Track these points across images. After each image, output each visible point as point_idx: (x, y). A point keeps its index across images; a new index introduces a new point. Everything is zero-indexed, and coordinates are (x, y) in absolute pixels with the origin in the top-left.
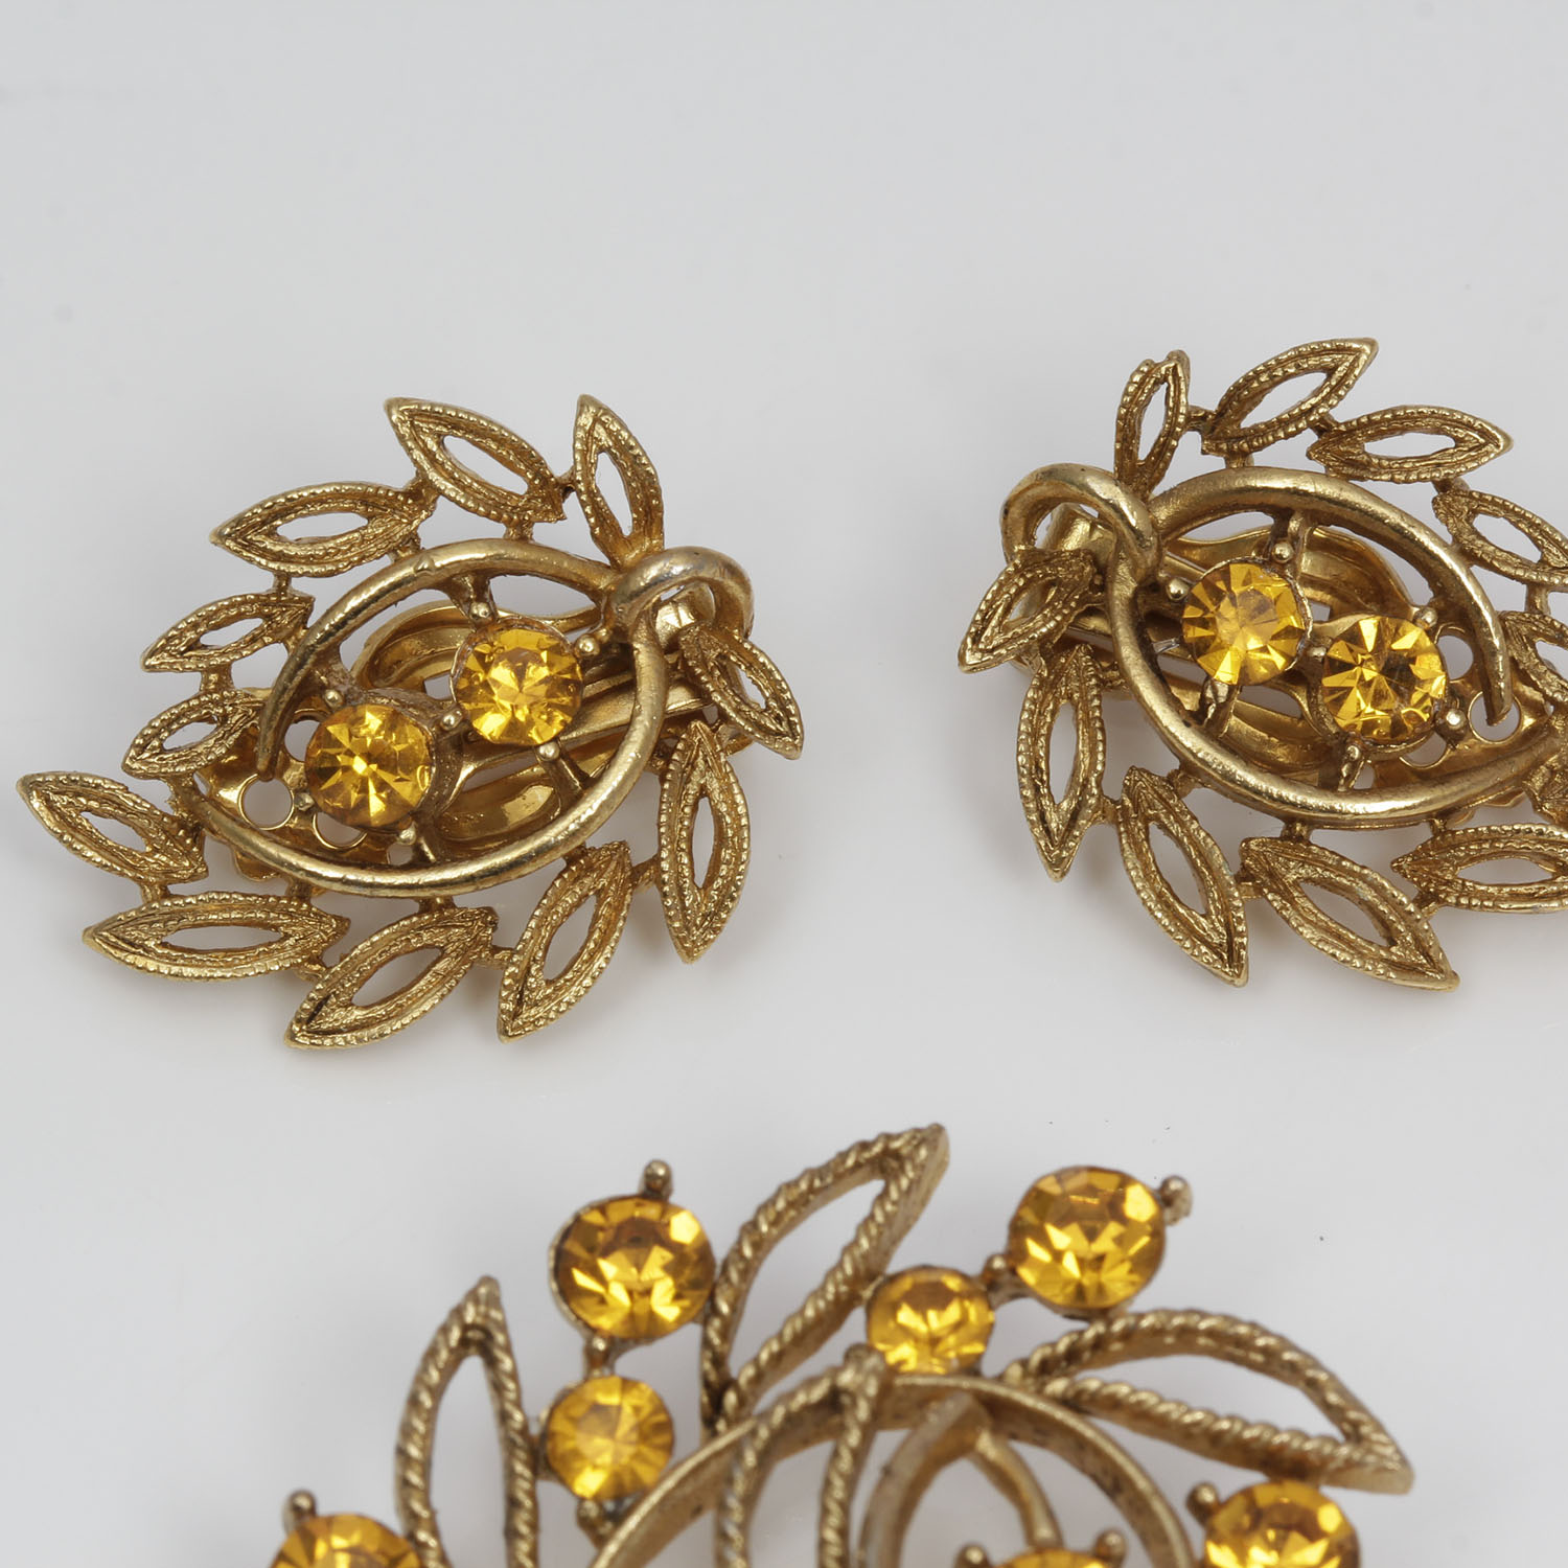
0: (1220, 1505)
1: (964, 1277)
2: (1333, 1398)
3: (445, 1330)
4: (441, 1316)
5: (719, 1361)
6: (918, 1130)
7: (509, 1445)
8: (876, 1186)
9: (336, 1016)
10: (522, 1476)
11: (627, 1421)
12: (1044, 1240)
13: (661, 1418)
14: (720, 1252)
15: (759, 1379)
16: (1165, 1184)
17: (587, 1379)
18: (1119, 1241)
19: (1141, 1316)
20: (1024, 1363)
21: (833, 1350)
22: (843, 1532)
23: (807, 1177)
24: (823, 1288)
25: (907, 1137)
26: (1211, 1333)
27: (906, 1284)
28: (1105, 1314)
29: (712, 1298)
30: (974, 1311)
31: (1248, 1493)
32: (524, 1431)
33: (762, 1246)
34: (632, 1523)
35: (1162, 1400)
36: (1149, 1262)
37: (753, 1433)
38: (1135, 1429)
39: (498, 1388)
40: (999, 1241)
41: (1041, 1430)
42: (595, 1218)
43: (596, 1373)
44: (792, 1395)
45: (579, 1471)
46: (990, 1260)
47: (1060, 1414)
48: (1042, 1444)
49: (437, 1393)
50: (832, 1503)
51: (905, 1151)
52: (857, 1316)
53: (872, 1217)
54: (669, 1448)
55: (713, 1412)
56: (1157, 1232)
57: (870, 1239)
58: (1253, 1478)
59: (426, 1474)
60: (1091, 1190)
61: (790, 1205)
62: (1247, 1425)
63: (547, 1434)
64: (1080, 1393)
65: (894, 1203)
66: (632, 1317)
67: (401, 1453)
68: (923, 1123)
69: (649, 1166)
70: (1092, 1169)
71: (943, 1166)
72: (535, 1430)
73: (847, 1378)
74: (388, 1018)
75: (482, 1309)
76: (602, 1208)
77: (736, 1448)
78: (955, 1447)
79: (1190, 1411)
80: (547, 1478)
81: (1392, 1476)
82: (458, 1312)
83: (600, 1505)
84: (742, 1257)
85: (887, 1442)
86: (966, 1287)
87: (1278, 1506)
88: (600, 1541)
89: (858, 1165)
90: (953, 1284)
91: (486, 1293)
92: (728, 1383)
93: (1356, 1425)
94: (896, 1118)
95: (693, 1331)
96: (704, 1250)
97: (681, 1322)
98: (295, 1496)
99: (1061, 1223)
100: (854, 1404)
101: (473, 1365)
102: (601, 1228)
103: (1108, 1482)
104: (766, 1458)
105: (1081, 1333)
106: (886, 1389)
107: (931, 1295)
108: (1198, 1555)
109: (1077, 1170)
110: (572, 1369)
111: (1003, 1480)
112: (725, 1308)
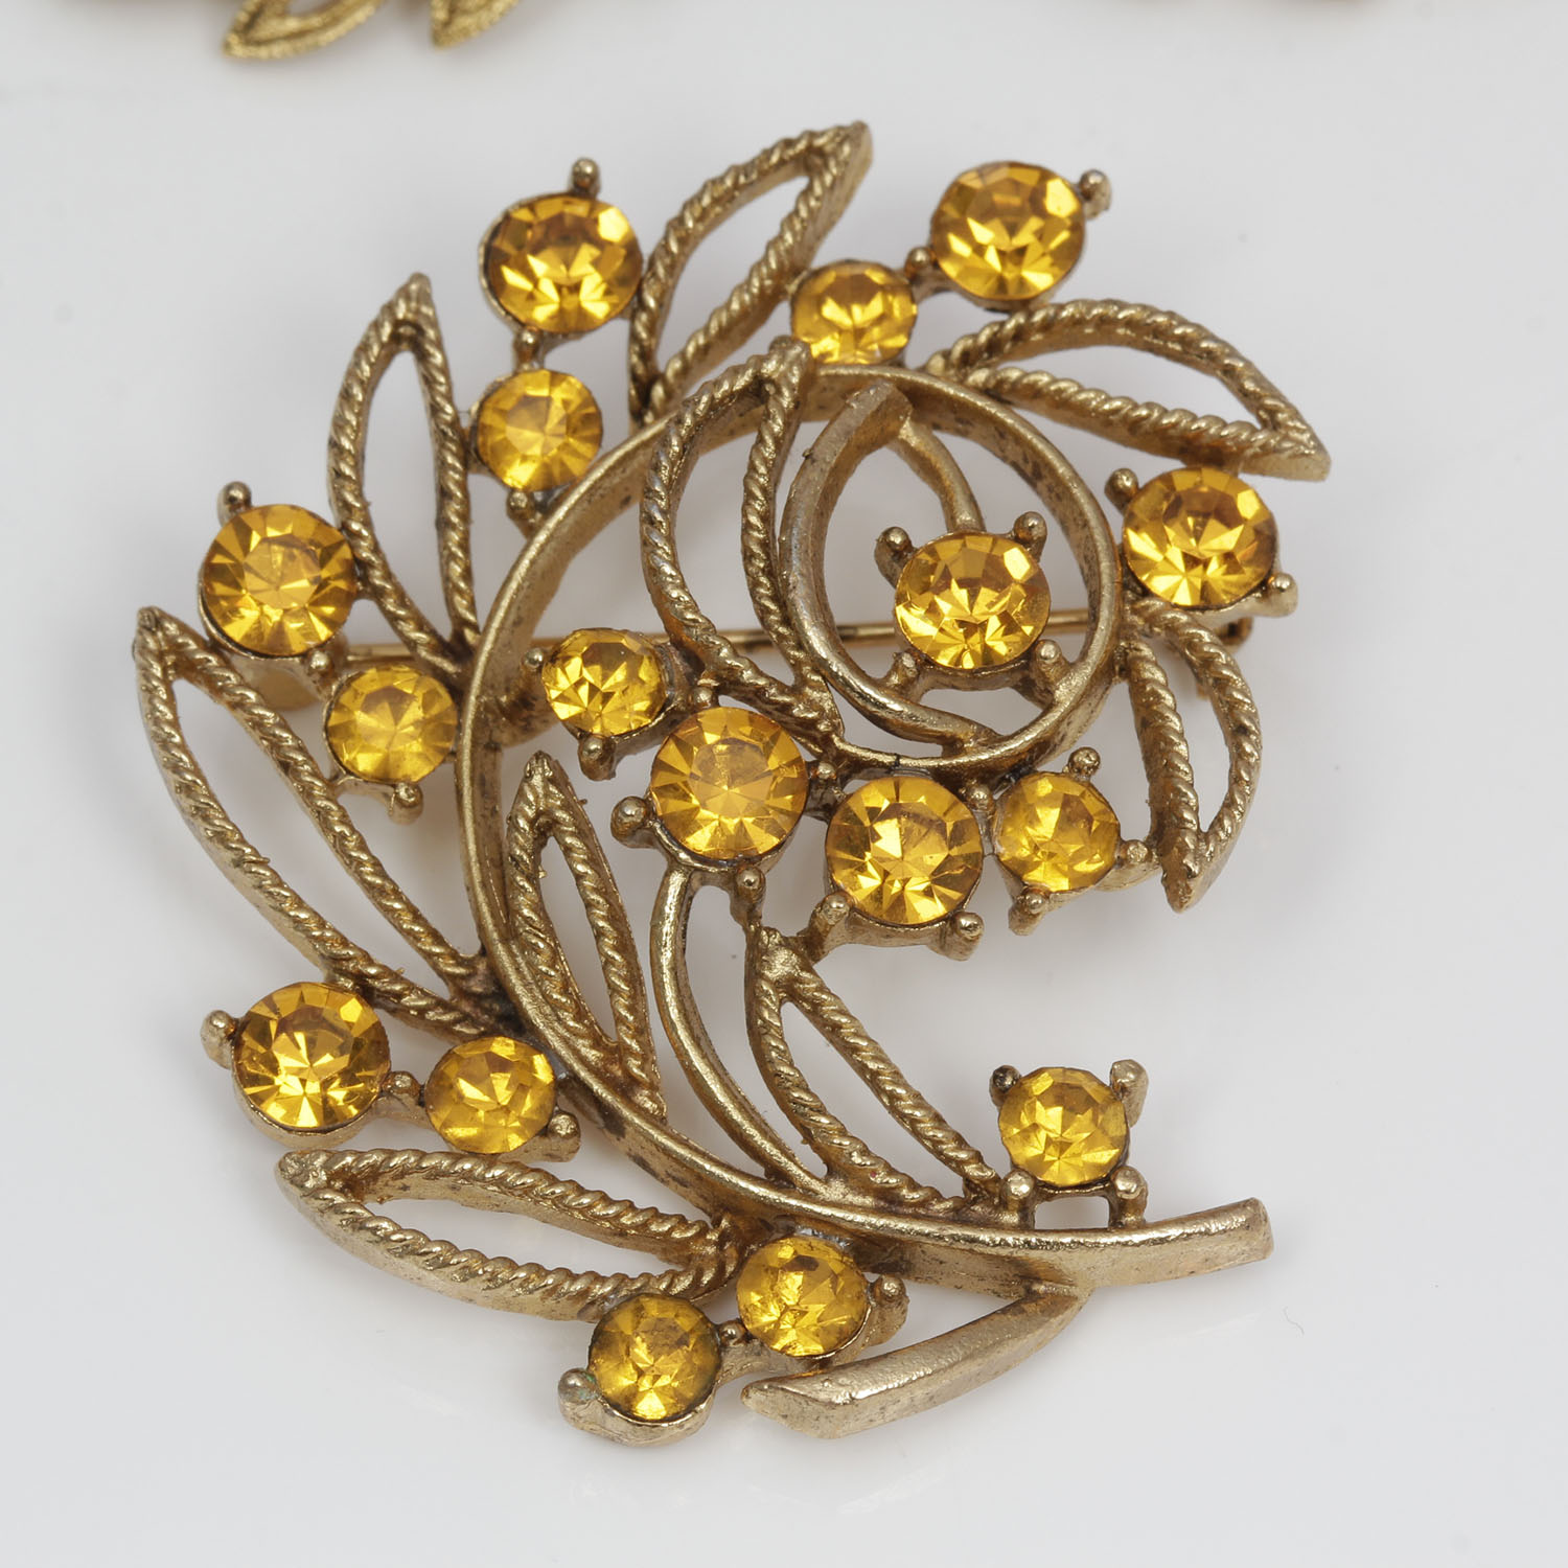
0: (1140, 491)
1: (887, 271)
2: (1249, 386)
3: (376, 326)
4: (373, 313)
5: (646, 355)
6: (840, 128)
7: (440, 438)
8: (801, 183)
9: (271, 27)
10: (454, 469)
11: (557, 413)
12: (966, 235)
13: (591, 410)
14: (647, 248)
15: (685, 372)
16: (1085, 178)
17: (516, 374)
18: (1041, 235)
19: (1062, 307)
20: (946, 355)
21: (759, 342)
22: (767, 518)
23: (732, 175)
24: (749, 282)
25: (831, 134)
26: (1129, 323)
27: (830, 278)
28: (1026, 305)
29: (639, 292)
30: (898, 305)
31: (1166, 478)
32: (455, 423)
33: (688, 242)
34: (560, 513)
35: (1081, 389)
36: (1069, 256)
37: (680, 421)
38: (1056, 419)
39: (429, 382)
40: (922, 235)
41: (963, 418)
42: (524, 215)
43: (526, 367)
44: (717, 384)
45: (510, 464)
46: (912, 253)
47: (981, 403)
48: (964, 434)
49: (370, 387)
50: (757, 489)
51: (828, 148)
52: (783, 310)
53: (796, 212)
54: (597, 440)
55: (641, 406)
56: (1077, 226)
57: (794, 235)
58: (1172, 465)
59: (358, 466)
60: (1016, 186)
61: (716, 201)
62: (1165, 412)
63: (477, 427)
64: (1001, 382)
65: (818, 199)
66: (561, 312)
67: (334, 444)
68: (846, 120)
69: (577, 164)
70: (1014, 165)
71: (866, 163)
72: (465, 423)
73: (770, 368)
74: (325, 27)
75: (413, 305)
76: (531, 205)
77: (662, 439)
78: (875, 435)
79: (1109, 399)
80: (478, 471)
81: (1309, 461)
82: (390, 308)
83: (530, 496)
84: (669, 252)
86: (890, 280)
87: (1193, 492)
88: (530, 532)
89: (782, 162)
90: (877, 278)
91: (417, 290)
92: (656, 377)
93: (1272, 412)
94: (820, 116)
96: (631, 247)
97: (609, 318)
98: (229, 488)
99: (983, 218)
100: (779, 392)
101: (405, 361)
102: (529, 226)
103: (1029, 469)
104: (690, 448)
105: (1002, 324)
106: (809, 379)
107: (855, 289)
108: (1118, 541)
109: (996, 166)
110: (502, 363)
111: (925, 468)
112: (652, 303)
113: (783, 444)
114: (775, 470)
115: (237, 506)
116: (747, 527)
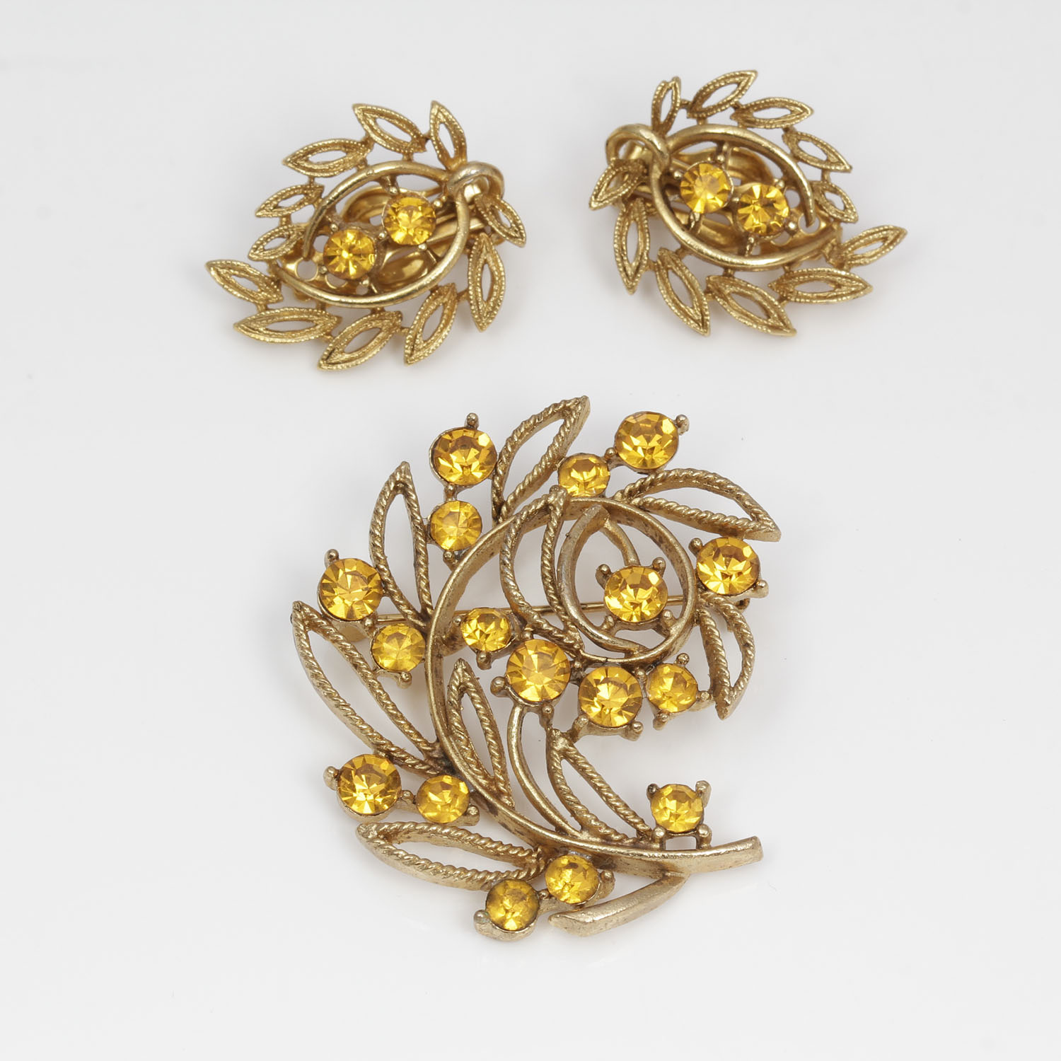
0: (703, 547)
1: (597, 457)
2: (747, 503)
3: (388, 484)
4: (387, 478)
5: (499, 494)
6: (577, 399)
7: (416, 530)
8: (561, 421)
9: (337, 357)
10: (422, 542)
11: (463, 518)
13: (477, 517)
14: (498, 450)
15: (515, 501)
16: (678, 418)
17: (446, 503)
18: (660, 441)
19: (670, 472)
20: (622, 492)
21: (545, 488)
22: (551, 561)
23: (533, 418)
24: (541, 463)
25: (573, 401)
26: (697, 478)
27: (574, 461)
28: (655, 471)
29: (496, 468)
30: (602, 471)
31: (714, 541)
32: (421, 524)
33: (515, 447)
34: (466, 560)
35: (678, 506)
37: (515, 522)
38: (667, 518)
39: (410, 506)
41: (630, 518)
42: (447, 437)
43: (450, 500)
44: (530, 506)
45: (444, 539)
46: (608, 450)
47: (638, 512)
48: (630, 525)
49: (386, 509)
50: (547, 549)
51: (572, 407)
52: (555, 474)
53: (560, 434)
54: (480, 529)
55: (497, 515)
56: (675, 439)
57: (559, 444)
59: (382, 542)
60: (648, 421)
61: (526, 430)
62: (713, 514)
63: (430, 525)
64: (645, 503)
65: (568, 429)
67: (372, 533)
69: (469, 416)
70: (648, 413)
71: (588, 413)
72: (425, 523)
73: (551, 499)
74: (359, 357)
75: (403, 475)
76: (450, 433)
77: (508, 528)
78: (595, 527)
79: (690, 509)
80: (430, 543)
82: (393, 476)
83: (453, 553)
84: (508, 451)
85: (568, 525)
86: (598, 462)
87: (725, 547)
88: (453, 568)
89: (553, 413)
90: (593, 460)
91: (404, 468)
92: (503, 503)
93: (757, 514)
94: (568, 394)
95: (489, 482)
96: (492, 449)
97: (483, 479)
98: (330, 552)
99: (636, 435)
100: (555, 509)
101: (400, 498)
102: (451, 441)
103: (657, 539)
104: (519, 532)
105: (646, 479)
106: (567, 503)
107: (584, 465)
108: (694, 568)
109: (642, 413)
110: (440, 498)
111: (615, 540)
112: (501, 472)
113: (557, 531)
114: (554, 541)
115: (334, 560)
116: (543, 565)
